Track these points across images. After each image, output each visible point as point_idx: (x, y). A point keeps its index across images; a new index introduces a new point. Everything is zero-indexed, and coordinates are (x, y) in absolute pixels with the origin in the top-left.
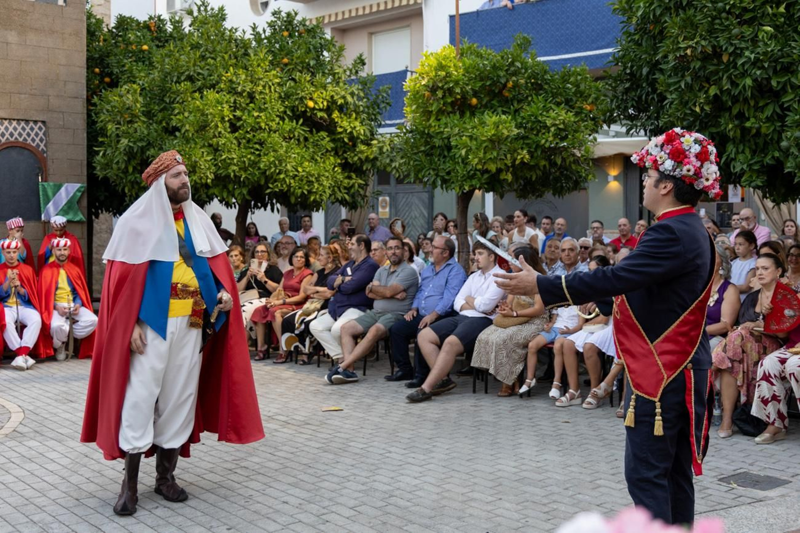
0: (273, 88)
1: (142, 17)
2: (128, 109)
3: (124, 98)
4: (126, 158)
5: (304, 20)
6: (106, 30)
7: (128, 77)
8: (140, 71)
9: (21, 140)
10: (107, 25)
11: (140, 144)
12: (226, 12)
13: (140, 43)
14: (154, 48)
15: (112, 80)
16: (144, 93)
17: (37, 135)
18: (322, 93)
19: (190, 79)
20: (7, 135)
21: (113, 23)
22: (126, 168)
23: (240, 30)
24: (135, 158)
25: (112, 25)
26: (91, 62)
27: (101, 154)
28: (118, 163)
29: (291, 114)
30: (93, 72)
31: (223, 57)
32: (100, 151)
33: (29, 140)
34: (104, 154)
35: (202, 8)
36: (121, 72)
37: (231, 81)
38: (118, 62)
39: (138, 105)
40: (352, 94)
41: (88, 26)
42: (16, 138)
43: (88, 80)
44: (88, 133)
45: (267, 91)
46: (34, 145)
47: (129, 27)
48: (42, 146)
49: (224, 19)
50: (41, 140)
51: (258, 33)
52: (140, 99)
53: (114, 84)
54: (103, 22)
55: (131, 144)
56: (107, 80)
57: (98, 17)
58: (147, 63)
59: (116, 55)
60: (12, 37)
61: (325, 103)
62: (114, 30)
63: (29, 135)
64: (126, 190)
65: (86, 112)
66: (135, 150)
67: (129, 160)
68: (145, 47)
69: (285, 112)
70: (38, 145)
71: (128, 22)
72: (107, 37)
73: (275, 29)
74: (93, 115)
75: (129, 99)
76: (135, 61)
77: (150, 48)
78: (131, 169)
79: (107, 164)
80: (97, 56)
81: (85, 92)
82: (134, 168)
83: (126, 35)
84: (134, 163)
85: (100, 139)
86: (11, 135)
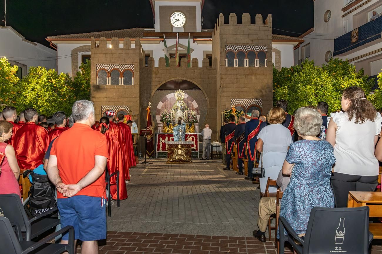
0: (329, 83)
1: (289, 67)
2: (284, 93)
6: (278, 72)
9: (255, 104)
13: (288, 75)
16: (288, 88)
17: (259, 103)
18: (347, 82)
19: (302, 82)
21: (280, 70)
26: (274, 81)
29: (336, 90)
30: (274, 84)
31: (313, 75)
33: (258, 104)
37: (315, 82)
39: (287, 92)
40: (359, 82)
41: (273, 71)
44: (273, 101)
45: (327, 83)
47: (285, 71)
50: (261, 104)
52: (287, 90)
53: (280, 87)
54: (278, 70)
57: (276, 70)
60: (253, 77)
61: (348, 86)
69: (334, 90)
70: (260, 105)
71: (285, 69)
72: (279, 74)
74: (274, 96)
75: (284, 90)
81: (272, 90)
83: (284, 73)
86: (253, 103)
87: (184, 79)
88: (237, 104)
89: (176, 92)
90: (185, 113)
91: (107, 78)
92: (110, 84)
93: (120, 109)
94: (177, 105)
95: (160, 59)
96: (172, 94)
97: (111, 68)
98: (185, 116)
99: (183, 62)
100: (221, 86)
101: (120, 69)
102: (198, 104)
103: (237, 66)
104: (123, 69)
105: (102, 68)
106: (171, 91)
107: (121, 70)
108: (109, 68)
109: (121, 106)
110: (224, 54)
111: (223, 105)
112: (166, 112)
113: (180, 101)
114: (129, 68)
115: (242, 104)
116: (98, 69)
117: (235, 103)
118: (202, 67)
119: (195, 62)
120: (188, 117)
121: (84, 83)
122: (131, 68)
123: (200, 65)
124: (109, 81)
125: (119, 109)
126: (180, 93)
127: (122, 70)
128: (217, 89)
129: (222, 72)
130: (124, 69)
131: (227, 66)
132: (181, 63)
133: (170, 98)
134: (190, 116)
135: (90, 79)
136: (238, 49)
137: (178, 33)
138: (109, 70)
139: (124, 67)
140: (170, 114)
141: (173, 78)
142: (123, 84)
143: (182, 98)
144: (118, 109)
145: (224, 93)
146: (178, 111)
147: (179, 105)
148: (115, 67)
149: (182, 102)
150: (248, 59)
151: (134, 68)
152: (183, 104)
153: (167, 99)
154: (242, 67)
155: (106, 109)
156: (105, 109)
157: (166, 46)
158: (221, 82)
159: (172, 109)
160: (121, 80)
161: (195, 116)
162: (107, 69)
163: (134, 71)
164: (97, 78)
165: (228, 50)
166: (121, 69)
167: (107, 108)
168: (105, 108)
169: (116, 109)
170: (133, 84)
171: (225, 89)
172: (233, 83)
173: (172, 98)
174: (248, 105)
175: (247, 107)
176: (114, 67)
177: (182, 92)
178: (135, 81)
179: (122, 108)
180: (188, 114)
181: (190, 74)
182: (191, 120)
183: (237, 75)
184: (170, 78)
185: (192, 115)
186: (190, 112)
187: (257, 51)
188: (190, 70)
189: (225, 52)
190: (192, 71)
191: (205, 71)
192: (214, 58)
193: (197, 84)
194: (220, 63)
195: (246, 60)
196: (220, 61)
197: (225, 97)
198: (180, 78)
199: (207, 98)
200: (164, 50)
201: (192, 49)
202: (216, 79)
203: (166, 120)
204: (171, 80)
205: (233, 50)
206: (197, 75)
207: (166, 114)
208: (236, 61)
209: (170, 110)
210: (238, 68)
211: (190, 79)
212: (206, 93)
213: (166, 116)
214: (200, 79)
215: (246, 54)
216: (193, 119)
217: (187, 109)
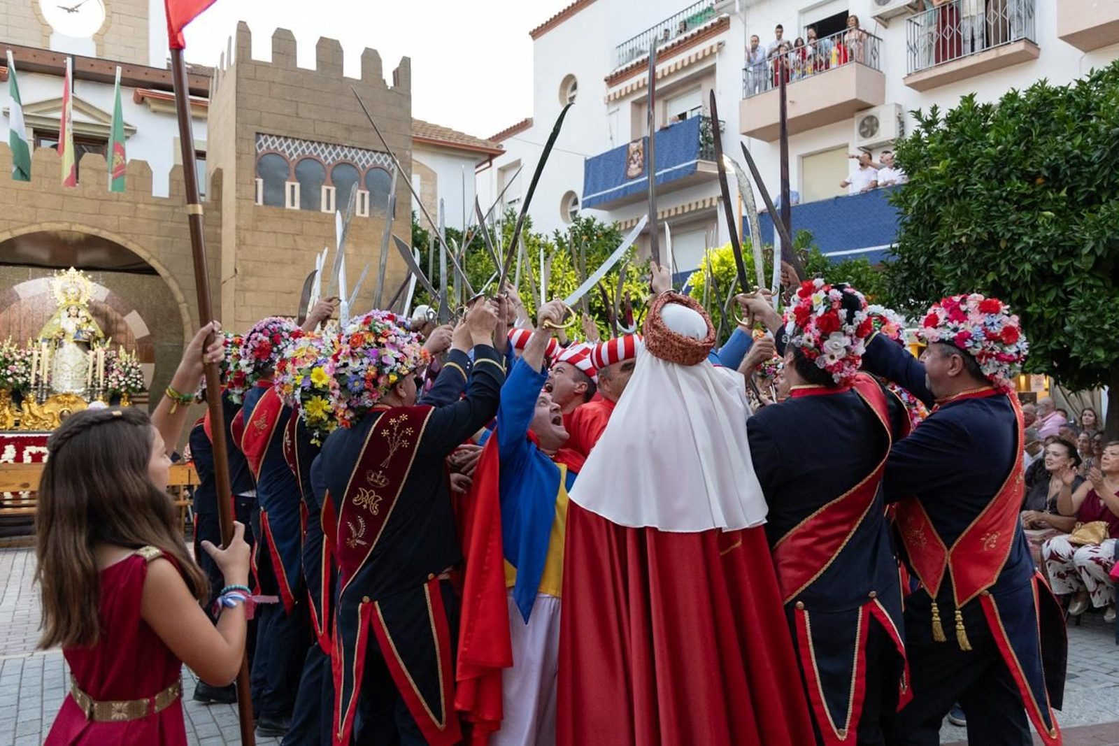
0: (571, 286)
1: (461, 228)
5: (602, 225)
12: (531, 220)
14: (471, 254)
23: (544, 236)
35: (511, 218)
40: (644, 291)
41: (414, 235)
45: (566, 289)
49: (530, 227)
51: (561, 238)
54: (427, 234)
57: (423, 229)
73: (575, 234)
87: (94, 231)
89: (60, 274)
90: (96, 356)
94: (59, 324)
96: (42, 281)
98: (95, 365)
100: (238, 270)
102: (151, 325)
103: (297, 207)
106: (39, 271)
110: (250, 162)
112: (13, 349)
113: (73, 311)
118: (167, 195)
119: (141, 173)
120: (108, 370)
126: (76, 280)
128: (223, 280)
129: (243, 222)
131: (260, 202)
132: (81, 172)
133: (33, 297)
134: (113, 370)
136: (300, 151)
137: (73, 57)
140: (27, 359)
141: (44, 225)
143: (83, 301)
145: (248, 295)
146: (65, 346)
147: (70, 325)
149: (82, 313)
150: (334, 188)
152: (89, 322)
153: (19, 299)
154: (312, 213)
157: (18, 100)
158: (240, 256)
159: (40, 339)
161: (133, 370)
165: (264, 148)
171: (252, 282)
172: (281, 263)
173: (39, 296)
177: (85, 276)
180: (108, 362)
181: (119, 216)
182: (116, 383)
183: (296, 237)
184: (32, 223)
185: (121, 364)
186: (114, 352)
187: (363, 166)
188: (118, 201)
189: (254, 153)
190: (128, 204)
191: (177, 210)
192: (214, 169)
193: (143, 254)
194: (237, 191)
195: (328, 191)
196: (237, 183)
197: (252, 306)
198: (77, 225)
199: (185, 305)
200: (8, 113)
201: (128, 125)
202: (220, 242)
203: (10, 380)
204: (35, 229)
205: (284, 151)
206: (145, 221)
207: (10, 359)
208: (292, 189)
209: (30, 344)
210: (300, 214)
211: (118, 233)
212: (180, 289)
213: (10, 367)
214: (159, 238)
215: (329, 172)
216: (127, 379)
217: (103, 340)
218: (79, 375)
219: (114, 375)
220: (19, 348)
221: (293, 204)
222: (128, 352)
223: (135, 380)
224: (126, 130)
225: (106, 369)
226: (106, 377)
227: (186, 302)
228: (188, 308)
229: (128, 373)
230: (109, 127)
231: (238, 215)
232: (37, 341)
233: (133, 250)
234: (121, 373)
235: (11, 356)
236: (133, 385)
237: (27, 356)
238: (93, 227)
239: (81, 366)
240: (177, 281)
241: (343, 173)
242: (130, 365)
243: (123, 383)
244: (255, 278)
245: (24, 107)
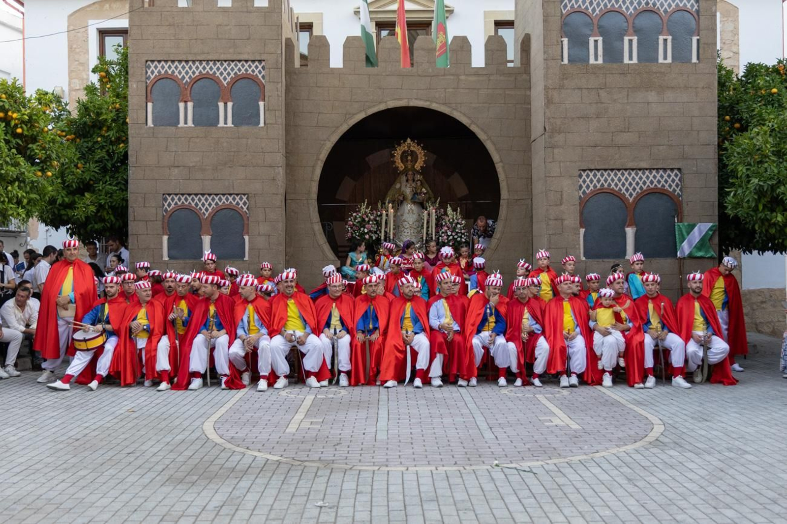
1: (771, 62)
2: (758, 150)
3: (755, 141)
4: (756, 197)
6: (735, 79)
7: (758, 121)
8: (769, 114)
9: (659, 186)
10: (737, 75)
11: (770, 183)
13: (769, 87)
14: (784, 90)
15: (742, 125)
16: (773, 134)
17: (673, 181)
20: (648, 183)
21: (741, 72)
22: (757, 206)
24: (765, 196)
25: (741, 74)
26: (722, 110)
27: (732, 194)
28: (748, 201)
30: (724, 119)
32: (731, 192)
33: (667, 186)
34: (735, 195)
36: (751, 116)
38: (748, 108)
39: (769, 146)
41: (719, 78)
42: (656, 185)
43: (719, 127)
44: (719, 176)
46: (671, 190)
47: (758, 74)
48: (678, 190)
50: (677, 186)
52: (770, 140)
53: (744, 129)
54: (733, 73)
55: (762, 183)
56: (737, 125)
57: (728, 69)
58: (776, 105)
59: (746, 101)
60: (652, 96)
62: (743, 79)
63: (666, 181)
64: (757, 227)
65: (717, 157)
66: (765, 189)
67: (759, 198)
68: (775, 90)
70: (674, 190)
71: (757, 69)
72: (736, 86)
74: (724, 158)
75: (759, 141)
76: (764, 105)
77: (780, 90)
78: (761, 207)
79: (738, 204)
80: (727, 104)
81: (716, 139)
82: (764, 206)
83: (755, 81)
84: (764, 201)
85: (731, 181)
86: (652, 182)
87: (425, 105)
88: (599, 186)
89: (399, 145)
90: (429, 214)
91: (181, 105)
92: (190, 123)
93: (220, 204)
94: (400, 188)
95: (350, 43)
96: (386, 152)
97: (194, 73)
98: (428, 222)
99: (423, 49)
100: (547, 129)
101: (221, 74)
103: (600, 61)
104: (229, 74)
105: (163, 72)
107: (225, 79)
108: (187, 73)
109: (224, 195)
110: (556, 23)
111: (552, 188)
112: (367, 211)
113: (410, 177)
114: (250, 71)
115: (616, 185)
116: (152, 77)
117: (591, 181)
119: (462, 47)
120: (439, 225)
121: (106, 120)
122: (256, 72)
123: (478, 59)
124: (186, 112)
125: (217, 204)
126: (412, 148)
127: (229, 79)
128: (532, 139)
129: (550, 82)
130: (232, 75)
131: (566, 61)
132: (416, 53)
133: (379, 167)
134: (442, 226)
135: (127, 106)
136: (602, 6)
138: (187, 78)
139: (232, 69)
140: (378, 219)
141: (388, 103)
142: (230, 124)
143: (418, 167)
144: (213, 205)
145: (556, 151)
146: (405, 206)
147: (408, 188)
148: (204, 68)
149: (418, 177)
150: (636, 38)
151: (263, 73)
152: (422, 184)
153: (370, 168)
154: (615, 65)
155: (176, 203)
156: (173, 205)
158: (548, 114)
159: (387, 201)
160: (225, 113)
161: (459, 226)
162: (180, 77)
163: (263, 81)
164: (150, 105)
165: (569, 8)
166: (225, 74)
167: (179, 199)
168: (173, 200)
169: (210, 205)
170: (262, 124)
171: (559, 139)
172: (586, 117)
174: (634, 189)
175: (631, 195)
176: (201, 68)
177: (418, 145)
178: (267, 112)
179: (227, 199)
180: (438, 219)
181: (445, 89)
182: (445, 237)
183: (600, 91)
184: (380, 103)
185: (449, 220)
186: (442, 210)
187: (666, 11)
188: (444, 75)
189: (559, 14)
190: (452, 77)
191: (492, 78)
192: (523, 36)
193: (464, 120)
194: (545, 52)
195: (631, 41)
196: (544, 45)
197: (560, 162)
198: (413, 100)
199: (501, 164)
200: (359, 12)
201: (447, 7)
202: (529, 104)
203: (367, 237)
204: (382, 107)
205: (587, 8)
206: (467, 91)
207: (367, 219)
208: (596, 45)
209: (379, 206)
210: (604, 67)
211: (445, 104)
212: (496, 149)
213: (367, 226)
214: (478, 105)
215: (631, 22)
216: (453, 234)
217: (433, 199)
218: (416, 231)
219: (443, 230)
220: (371, 210)
221: (596, 59)
222: (455, 210)
223: (460, 235)
224: (447, 11)
225: (437, 225)
226: (437, 232)
227: (501, 161)
228: (503, 167)
229: (455, 228)
230: (433, 11)
231: (546, 76)
232: (385, 204)
233: (457, 118)
234: (449, 228)
235: (367, 217)
236: (459, 239)
237: (378, 216)
238: (427, 101)
239: (417, 223)
240: (494, 144)
241: (645, 21)
242: (456, 221)
243: (451, 237)
244: (562, 135)
245: (368, 4)
